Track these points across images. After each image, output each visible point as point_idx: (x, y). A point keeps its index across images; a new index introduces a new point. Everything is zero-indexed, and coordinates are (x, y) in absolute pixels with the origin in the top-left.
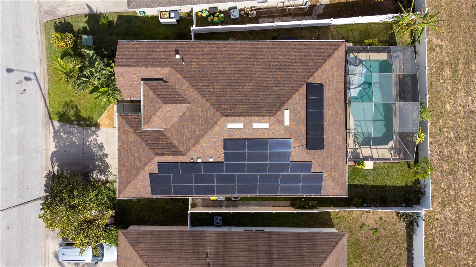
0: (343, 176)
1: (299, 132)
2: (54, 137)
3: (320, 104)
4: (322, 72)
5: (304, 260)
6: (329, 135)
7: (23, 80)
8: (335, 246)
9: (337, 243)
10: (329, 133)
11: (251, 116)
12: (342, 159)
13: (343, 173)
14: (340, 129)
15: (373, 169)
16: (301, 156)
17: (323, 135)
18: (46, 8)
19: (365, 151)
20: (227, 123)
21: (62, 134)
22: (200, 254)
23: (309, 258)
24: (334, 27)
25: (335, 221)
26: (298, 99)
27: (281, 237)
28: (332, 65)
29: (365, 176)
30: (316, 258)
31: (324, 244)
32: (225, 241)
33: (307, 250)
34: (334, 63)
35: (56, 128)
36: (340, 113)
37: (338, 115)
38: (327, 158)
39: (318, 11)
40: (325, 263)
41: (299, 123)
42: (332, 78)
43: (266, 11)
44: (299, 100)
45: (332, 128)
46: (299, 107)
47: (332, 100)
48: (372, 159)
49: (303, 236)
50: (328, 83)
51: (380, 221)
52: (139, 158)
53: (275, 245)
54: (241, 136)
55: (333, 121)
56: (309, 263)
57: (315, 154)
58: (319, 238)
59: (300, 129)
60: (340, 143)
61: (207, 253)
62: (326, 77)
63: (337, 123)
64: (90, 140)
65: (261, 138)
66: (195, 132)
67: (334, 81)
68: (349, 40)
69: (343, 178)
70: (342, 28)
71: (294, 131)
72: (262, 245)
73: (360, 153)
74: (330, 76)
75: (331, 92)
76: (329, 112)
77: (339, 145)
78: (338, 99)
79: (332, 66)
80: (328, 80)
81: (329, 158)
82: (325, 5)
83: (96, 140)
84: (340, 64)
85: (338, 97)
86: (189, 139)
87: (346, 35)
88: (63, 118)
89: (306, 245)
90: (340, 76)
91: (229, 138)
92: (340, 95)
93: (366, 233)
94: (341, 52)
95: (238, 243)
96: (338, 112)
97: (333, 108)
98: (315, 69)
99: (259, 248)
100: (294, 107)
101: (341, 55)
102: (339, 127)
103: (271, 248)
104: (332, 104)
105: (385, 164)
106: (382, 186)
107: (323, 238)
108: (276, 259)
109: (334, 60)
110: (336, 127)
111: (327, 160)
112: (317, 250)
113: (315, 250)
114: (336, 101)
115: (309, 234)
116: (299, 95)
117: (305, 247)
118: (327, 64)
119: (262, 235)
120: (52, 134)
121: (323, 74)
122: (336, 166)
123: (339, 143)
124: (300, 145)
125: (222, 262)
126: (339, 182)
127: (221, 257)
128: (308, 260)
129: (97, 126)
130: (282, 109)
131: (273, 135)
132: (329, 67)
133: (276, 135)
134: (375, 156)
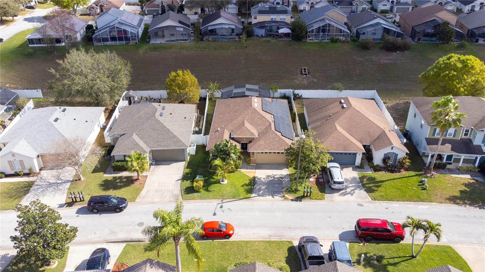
2: (263, 196)
7: (221, 209)
18: (173, 199)
21: (260, 193)
35: (257, 195)
52: (274, 138)
64: (264, 181)
66: (258, 118)
83: (264, 178)
86: (262, 121)
88: (250, 191)
120: (261, 197)
129: (254, 178)
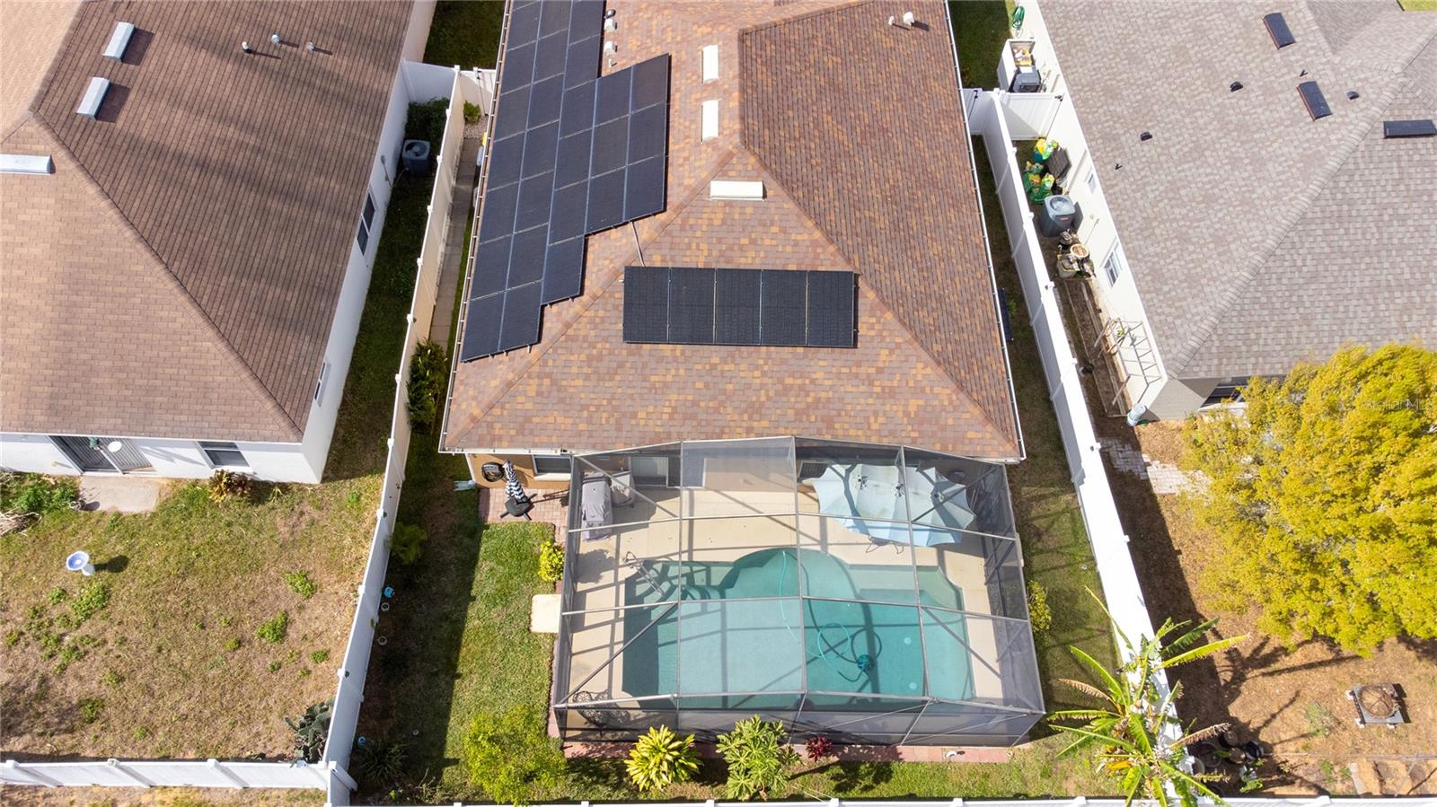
0: (518, 434)
1: (686, 240)
3: (784, 333)
4: (898, 346)
5: (241, 275)
6: (673, 372)
8: (261, 383)
9: (272, 396)
10: (682, 372)
11: (743, 90)
12: (582, 427)
13: (531, 433)
14: (695, 423)
15: (529, 630)
16: (606, 259)
17: (677, 340)
19: (603, 601)
20: (721, 43)
22: (331, 38)
23: (241, 292)
24: (1073, 506)
25: (347, 488)
26: (799, 237)
27: (334, 242)
28: (928, 390)
29: (503, 596)
30: (234, 313)
31: (279, 352)
32: (355, 106)
33: (270, 297)
34: (936, 403)
36: (755, 424)
37: (746, 417)
38: (590, 359)
39: (1120, 455)
40: (210, 333)
41: (720, 241)
42: (878, 390)
43: (1085, 308)
44: (796, 244)
45: (700, 385)
46: (774, 242)
47: (802, 388)
48: (572, 624)
49: (323, 305)
50: (862, 370)
51: (311, 650)
53: (312, 217)
54: (678, 90)
55: (724, 392)
56: (223, 284)
57: (609, 307)
58: (305, 348)
59: (698, 246)
60: (642, 422)
61: (330, 53)
62: (881, 365)
63: (717, 411)
65: (671, 137)
67: (871, 401)
68: (1033, 555)
69: (513, 432)
70: (1075, 533)
71: (692, 221)
72: (320, 186)
73: (597, 582)
74: (888, 383)
75: (830, 382)
76: (757, 373)
77: (634, 415)
78: (804, 418)
79: (923, 390)
80: (872, 371)
81: (589, 367)
82: (1148, 480)
84: (935, 428)
85: (813, 419)
87: (1051, 544)
89: (288, 299)
90: (891, 427)
91: (673, 65)
92: (820, 424)
93: (277, 597)
94: (980, 435)
95: (342, 132)
96: (756, 417)
97: (771, 393)
98: (907, 322)
99: (312, 174)
100: (772, 225)
101: (971, 435)
102: (702, 416)
103: (304, 203)
104: (786, 390)
105: (546, 675)
106: (457, 659)
107: (301, 360)
108: (263, 204)
109: (946, 403)
110: (702, 404)
111: (583, 357)
112: (261, 324)
113: (264, 318)
114: (798, 406)
115: (325, 321)
116: (815, 244)
117: (282, 297)
118: (928, 371)
119: (351, 197)
121: (891, 352)
122: (562, 401)
123: (642, 415)
124: (645, 242)
125: (292, 75)
126: (497, 411)
127: (308, 77)
128: (236, 287)
130: (765, 174)
131: (681, 161)
132: (919, 378)
133: (681, 169)
134: (579, 640)
